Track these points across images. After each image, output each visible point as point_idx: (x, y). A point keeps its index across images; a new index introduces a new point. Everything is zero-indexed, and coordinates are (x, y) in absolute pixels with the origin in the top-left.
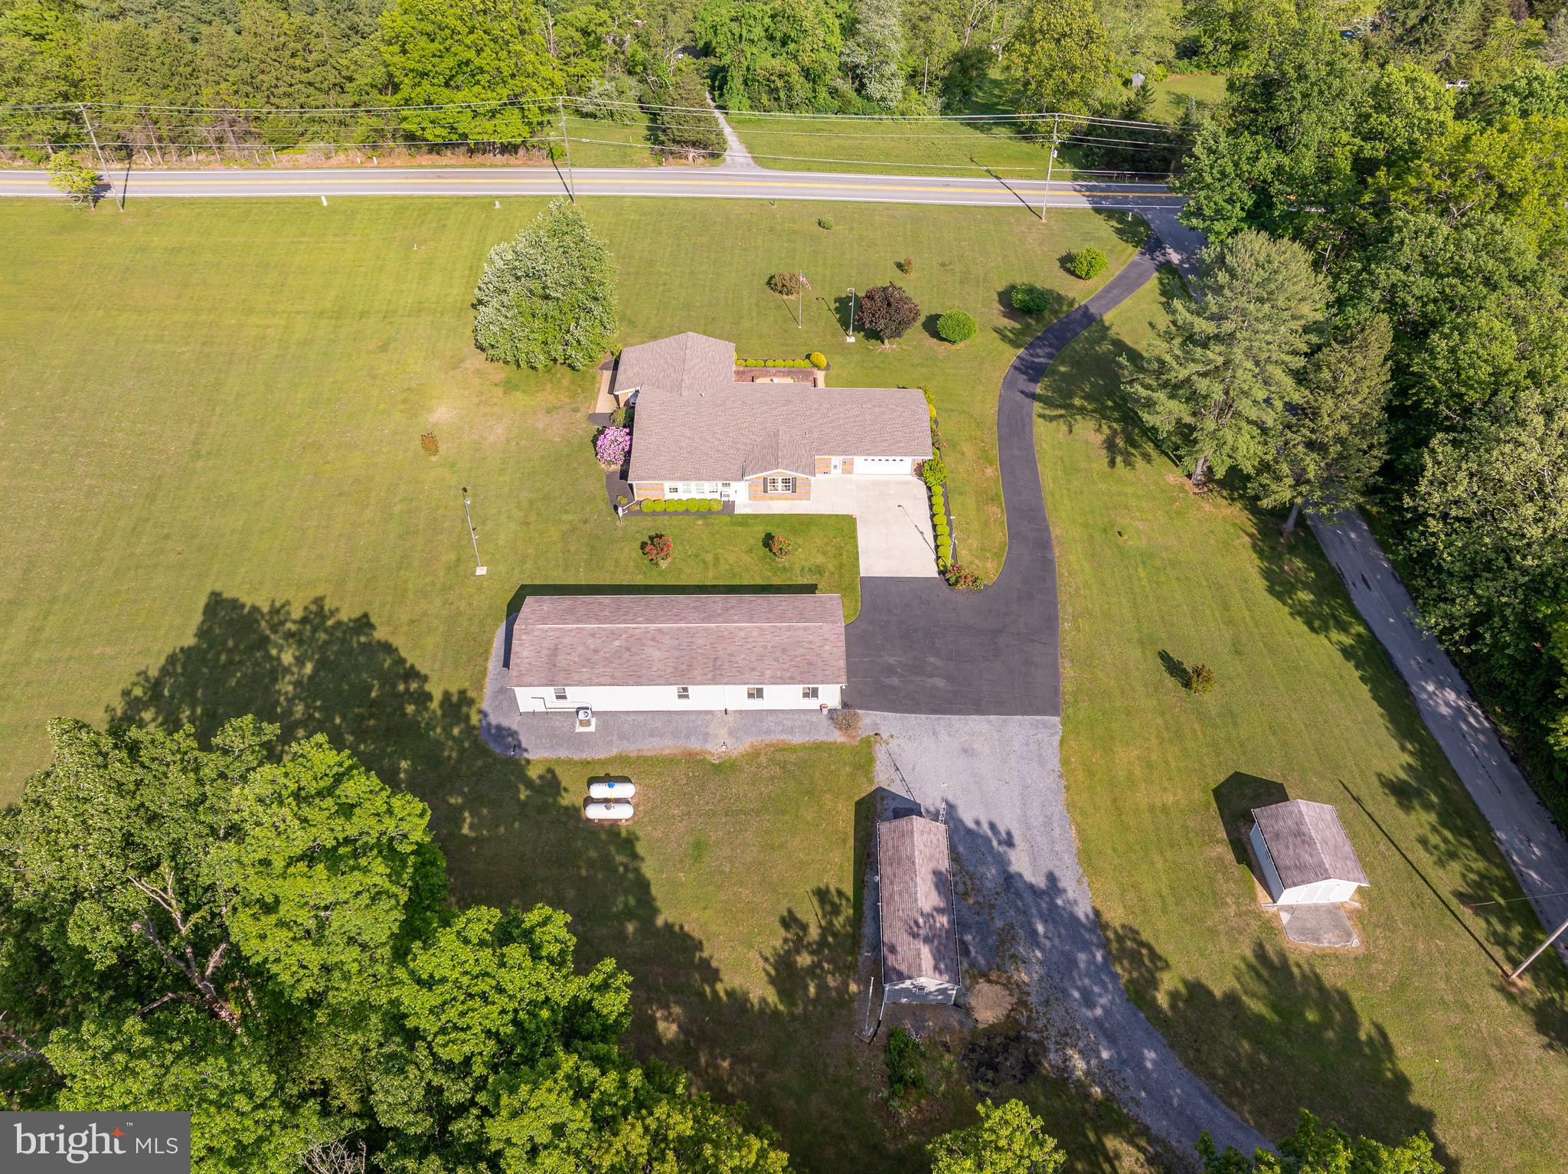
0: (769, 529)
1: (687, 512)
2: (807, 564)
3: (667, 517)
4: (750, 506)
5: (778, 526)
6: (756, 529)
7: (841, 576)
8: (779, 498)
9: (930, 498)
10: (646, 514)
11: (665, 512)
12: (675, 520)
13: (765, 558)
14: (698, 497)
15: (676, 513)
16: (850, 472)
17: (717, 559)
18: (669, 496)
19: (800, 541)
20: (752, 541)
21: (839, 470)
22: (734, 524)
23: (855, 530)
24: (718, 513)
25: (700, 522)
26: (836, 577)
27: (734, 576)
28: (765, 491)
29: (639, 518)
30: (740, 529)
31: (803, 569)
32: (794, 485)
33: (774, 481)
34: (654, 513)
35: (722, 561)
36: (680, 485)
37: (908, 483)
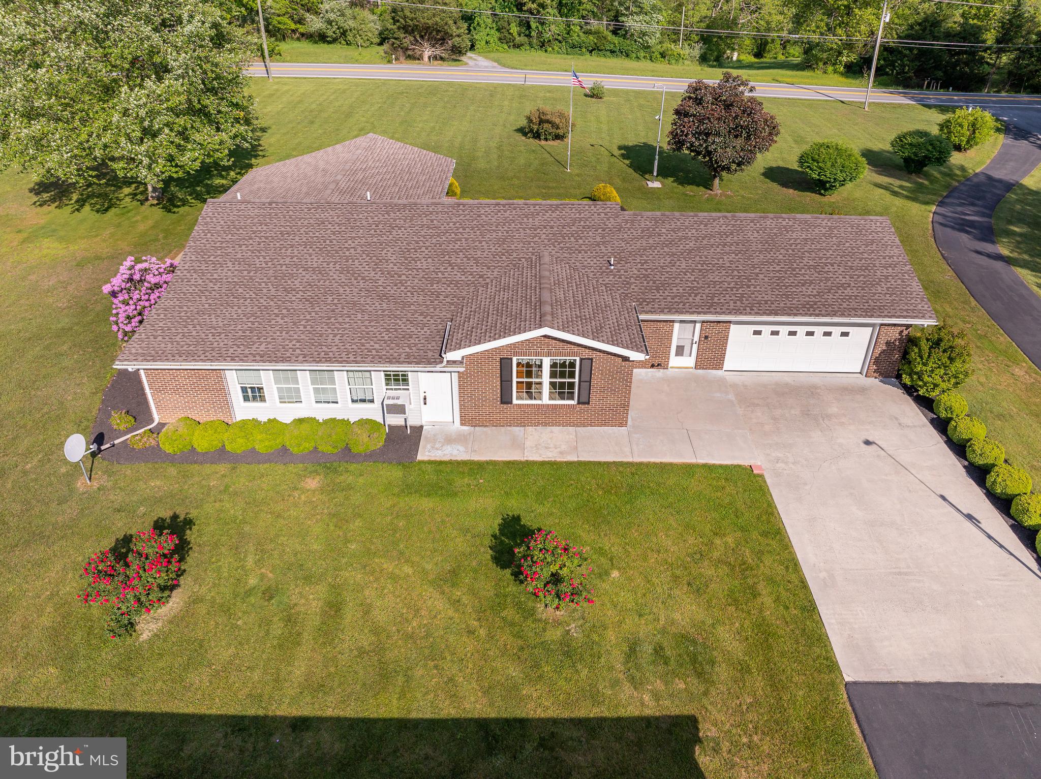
0: (514, 506)
1: (283, 454)
2: (644, 629)
3: (222, 468)
4: (459, 439)
5: (541, 496)
6: (473, 504)
7: (775, 683)
8: (547, 417)
9: (942, 425)
10: (171, 459)
11: (221, 455)
12: (242, 479)
13: (499, 603)
14: (322, 413)
15: (252, 456)
16: (718, 363)
17: (334, 608)
18: (243, 410)
19: (611, 544)
20: (461, 544)
21: (688, 361)
22: (408, 489)
23: (769, 513)
24: (371, 456)
25: (312, 483)
26: (758, 682)
27: (385, 676)
28: (505, 399)
29: (143, 468)
30: (427, 504)
31: (632, 651)
32: (587, 382)
33: (529, 370)
34: (191, 456)
35: (350, 614)
36: (267, 379)
37: (862, 390)
